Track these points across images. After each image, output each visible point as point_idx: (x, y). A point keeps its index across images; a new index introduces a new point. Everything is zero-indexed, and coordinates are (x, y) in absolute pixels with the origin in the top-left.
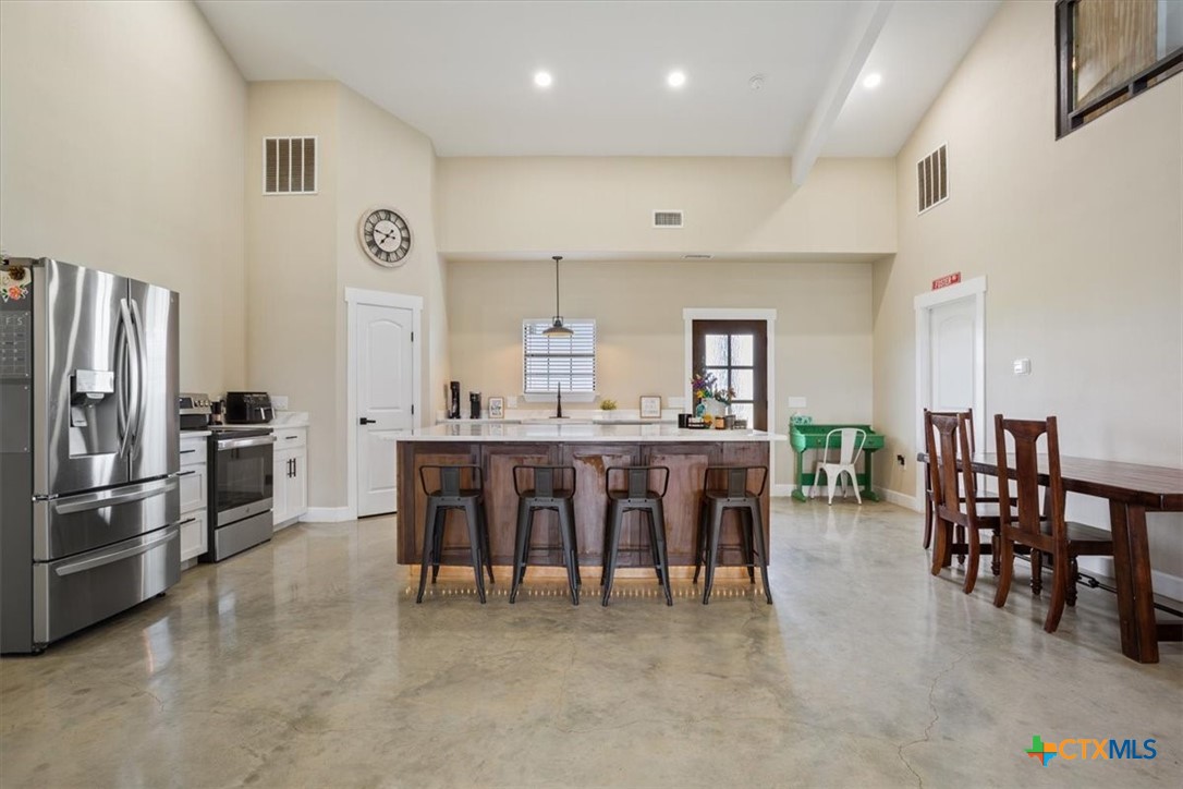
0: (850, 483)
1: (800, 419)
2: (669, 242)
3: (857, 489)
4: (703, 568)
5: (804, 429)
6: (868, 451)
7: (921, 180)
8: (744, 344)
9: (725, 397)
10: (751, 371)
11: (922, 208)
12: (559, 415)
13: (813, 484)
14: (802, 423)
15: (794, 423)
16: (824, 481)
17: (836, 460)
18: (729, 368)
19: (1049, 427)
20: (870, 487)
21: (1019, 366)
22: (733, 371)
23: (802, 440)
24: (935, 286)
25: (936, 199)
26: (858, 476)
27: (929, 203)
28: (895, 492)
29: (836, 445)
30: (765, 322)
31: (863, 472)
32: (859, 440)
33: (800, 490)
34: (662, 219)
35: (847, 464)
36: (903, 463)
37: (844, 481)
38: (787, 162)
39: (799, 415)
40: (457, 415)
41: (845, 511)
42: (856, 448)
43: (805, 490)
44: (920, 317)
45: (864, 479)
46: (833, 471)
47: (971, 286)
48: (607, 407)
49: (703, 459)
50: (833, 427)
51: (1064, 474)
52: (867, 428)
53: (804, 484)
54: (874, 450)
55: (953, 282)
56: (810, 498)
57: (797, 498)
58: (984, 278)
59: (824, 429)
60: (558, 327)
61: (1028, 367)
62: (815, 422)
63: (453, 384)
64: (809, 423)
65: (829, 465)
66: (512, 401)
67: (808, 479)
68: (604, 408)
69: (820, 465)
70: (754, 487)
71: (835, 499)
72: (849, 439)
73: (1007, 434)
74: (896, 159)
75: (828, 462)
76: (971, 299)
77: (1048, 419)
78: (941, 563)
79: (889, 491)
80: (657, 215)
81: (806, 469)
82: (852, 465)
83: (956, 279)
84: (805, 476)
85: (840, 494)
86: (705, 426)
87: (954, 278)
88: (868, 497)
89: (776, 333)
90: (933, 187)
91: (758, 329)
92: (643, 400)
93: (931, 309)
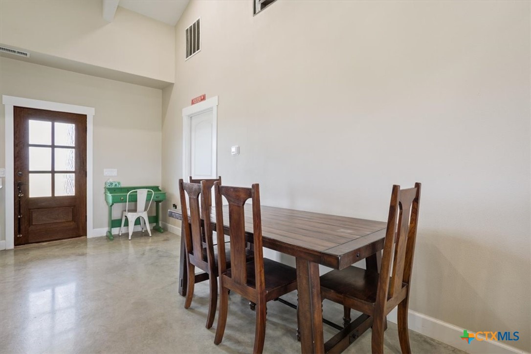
0: (145, 223)
1: (112, 183)
3: (148, 227)
5: (114, 190)
6: (158, 202)
7: (187, 40)
10: (74, 150)
11: (187, 56)
13: (120, 226)
14: (113, 186)
15: (107, 186)
16: (127, 224)
17: (134, 210)
18: (53, 146)
19: (253, 192)
22: (56, 149)
23: (111, 198)
24: (193, 103)
25: (194, 52)
26: (149, 218)
27: (191, 54)
28: (172, 226)
29: (134, 199)
30: (85, 115)
31: (153, 215)
32: (149, 195)
33: (111, 231)
35: (142, 211)
36: (176, 208)
37: (140, 222)
39: (111, 180)
41: (141, 241)
42: (148, 200)
43: (115, 231)
44: (185, 121)
45: (154, 219)
46: (132, 217)
47: (211, 102)
50: (133, 188)
51: (264, 234)
52: (156, 189)
53: (114, 227)
54: (160, 201)
55: (201, 100)
57: (109, 236)
58: (217, 97)
59: (128, 189)
61: (238, 150)
62: (121, 185)
64: (118, 186)
65: (129, 213)
67: (115, 223)
69: (125, 214)
71: (133, 235)
72: (142, 196)
73: (224, 198)
74: (175, 28)
75: (129, 211)
76: (210, 110)
77: (253, 186)
79: (169, 225)
81: (116, 216)
82: (146, 212)
83: (203, 98)
87: (202, 98)
88: (157, 230)
89: (95, 124)
90: (193, 44)
91: (80, 121)
93: (191, 116)
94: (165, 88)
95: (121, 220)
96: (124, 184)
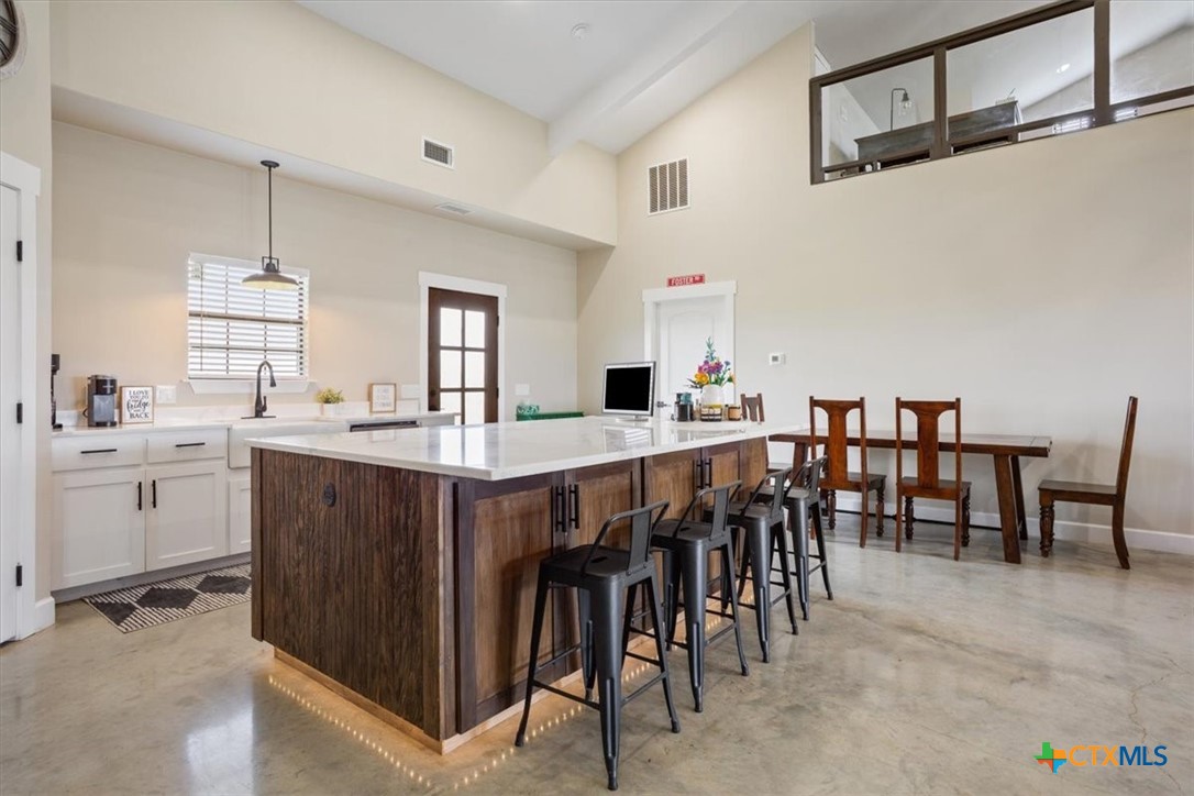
1: (530, 408)
7: (654, 184)
8: (477, 319)
10: (482, 354)
11: (653, 210)
12: (259, 413)
18: (463, 349)
22: (466, 353)
24: (670, 283)
25: (673, 206)
27: (663, 208)
30: (497, 298)
34: (432, 151)
39: (527, 403)
44: (649, 310)
47: (718, 289)
48: (328, 399)
55: (695, 282)
58: (735, 282)
60: (271, 272)
62: (541, 410)
64: (537, 412)
66: (166, 391)
68: (325, 400)
76: (716, 300)
80: (429, 146)
83: (701, 280)
87: (697, 278)
89: (507, 311)
90: (670, 194)
91: (491, 307)
92: (375, 388)
93: (657, 304)
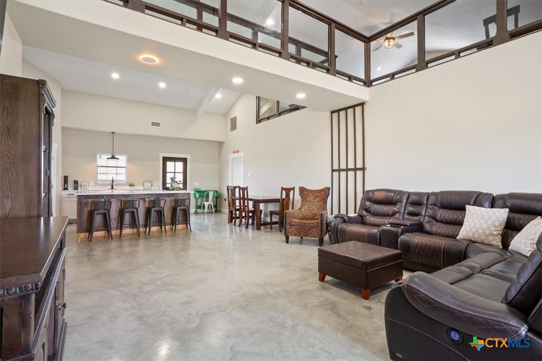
0: (212, 208)
2: (155, 131)
3: (213, 210)
4: (174, 226)
5: (198, 192)
6: (217, 198)
7: (231, 124)
8: (180, 165)
9: (178, 182)
10: (182, 174)
11: (231, 131)
12: (112, 188)
13: (201, 208)
14: (198, 190)
15: (196, 190)
16: (204, 208)
17: (207, 201)
18: (175, 173)
19: (247, 188)
20: (217, 209)
21: (249, 175)
23: (198, 195)
24: (234, 153)
25: (234, 130)
26: (214, 205)
29: (208, 196)
30: (186, 159)
31: (215, 204)
32: (214, 194)
33: (197, 210)
34: (154, 124)
35: (211, 202)
36: (226, 201)
37: (210, 207)
38: (195, 111)
39: (197, 187)
40: (66, 189)
41: (210, 216)
42: (213, 197)
43: (198, 210)
44: (230, 160)
45: (216, 206)
46: (206, 204)
47: (241, 154)
48: (131, 185)
49: (173, 198)
50: (206, 191)
52: (216, 191)
53: (198, 208)
54: (218, 197)
56: (200, 213)
57: (196, 213)
58: (244, 152)
59: (204, 192)
60: (113, 157)
61: (251, 175)
62: (202, 190)
63: (65, 177)
64: (200, 190)
65: (205, 202)
66: (92, 183)
67: (199, 207)
68: (130, 186)
69: (203, 203)
70: (187, 204)
71: (207, 213)
72: (211, 195)
73: (241, 190)
74: (226, 115)
76: (241, 157)
78: (231, 221)
79: (222, 209)
80: (152, 123)
81: (199, 204)
83: (238, 152)
84: (198, 206)
85: (209, 211)
86: (174, 190)
88: (217, 211)
89: (190, 162)
90: (234, 127)
91: (184, 160)
92: (145, 183)
93: (233, 159)
94: (221, 144)
95: (201, 206)
96: (202, 189)
